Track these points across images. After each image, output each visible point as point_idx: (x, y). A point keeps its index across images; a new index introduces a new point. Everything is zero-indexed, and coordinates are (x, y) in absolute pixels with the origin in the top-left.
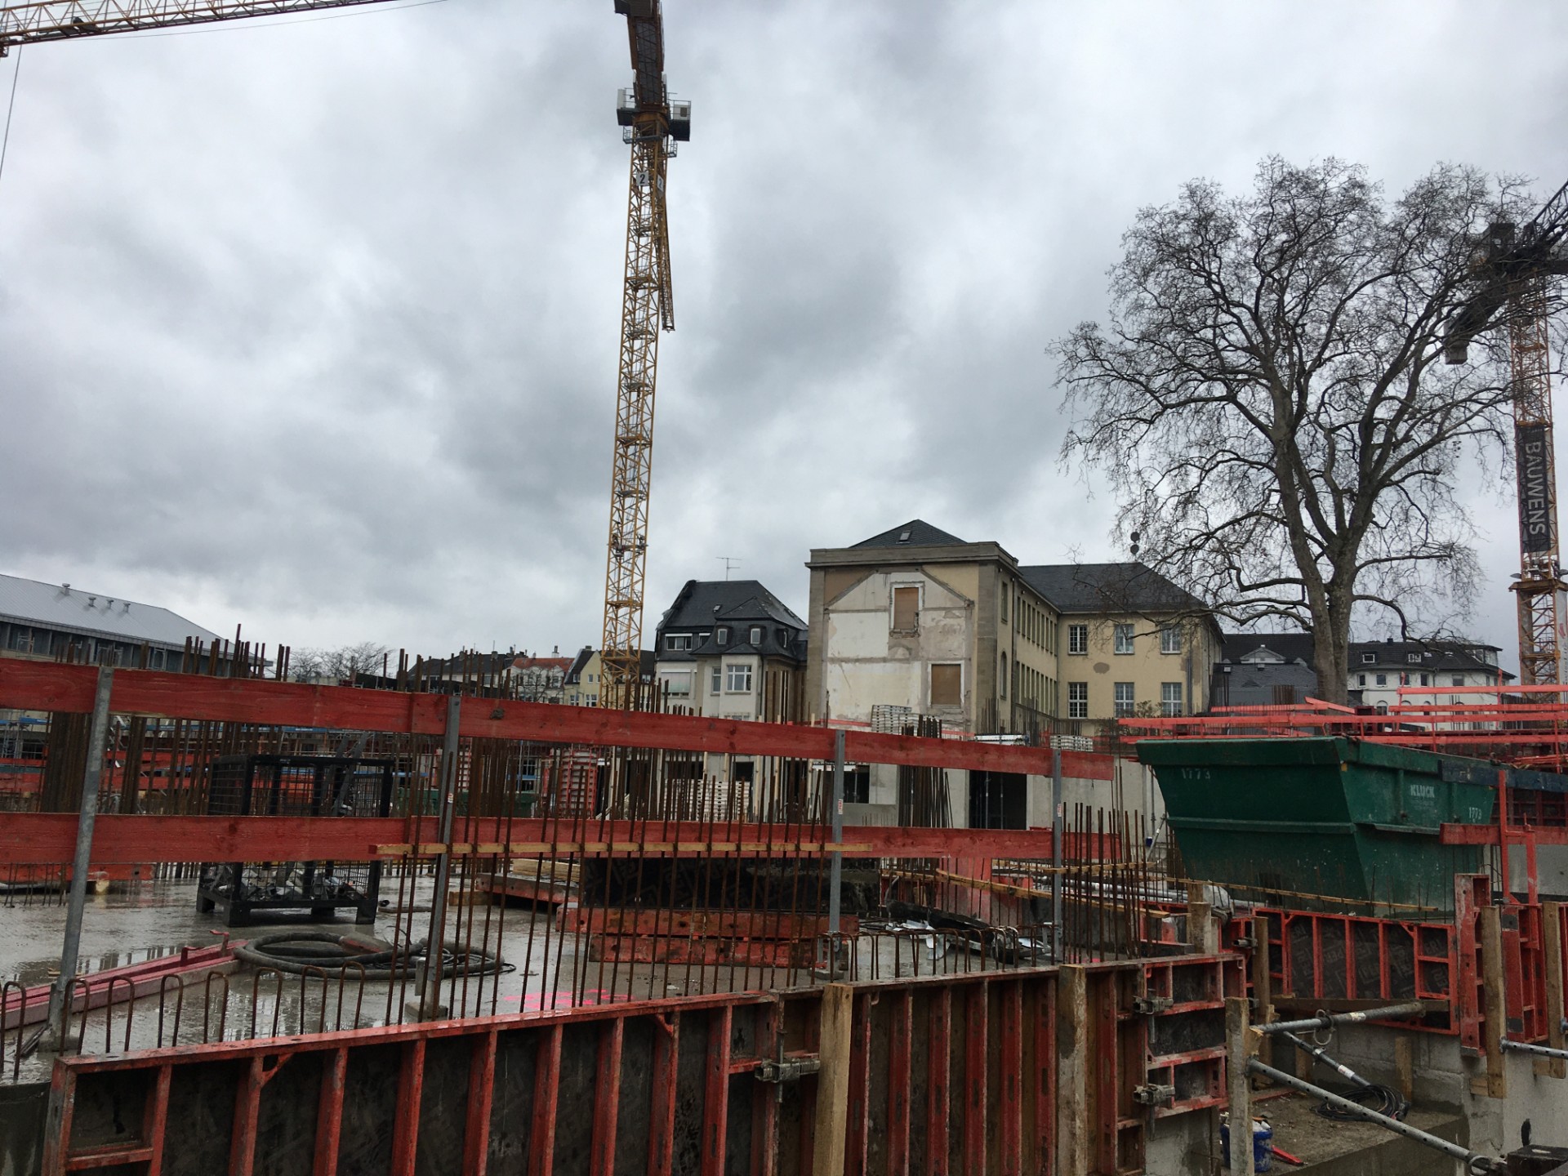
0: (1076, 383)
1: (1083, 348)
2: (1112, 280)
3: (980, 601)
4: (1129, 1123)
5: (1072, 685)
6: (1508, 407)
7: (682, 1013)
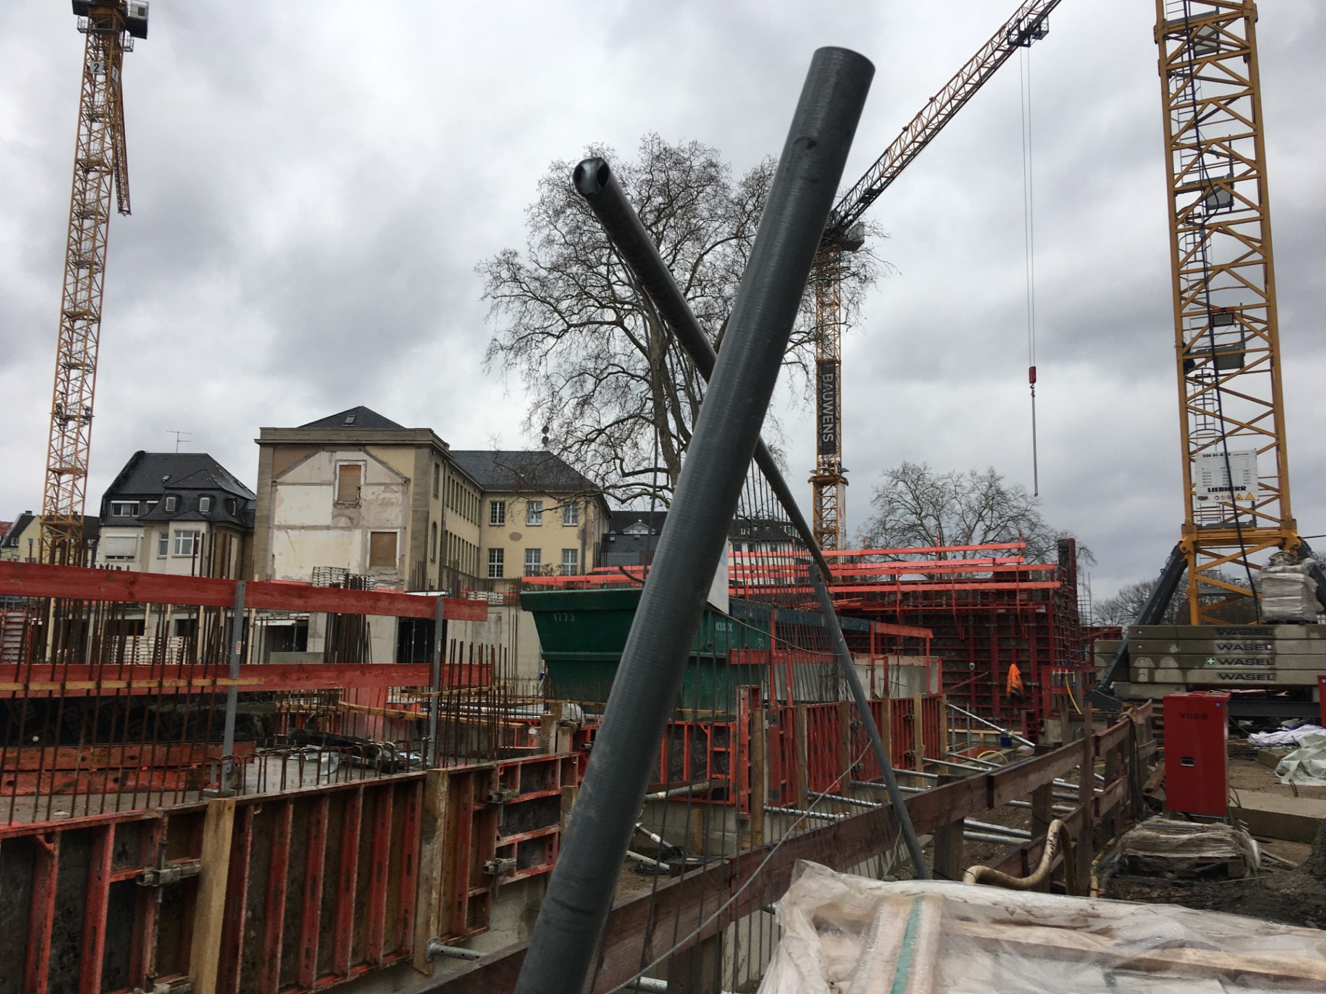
0: (499, 299)
1: (505, 271)
2: (529, 216)
3: (415, 479)
4: (478, 891)
5: (492, 551)
6: (811, 347)
7: (64, 833)
